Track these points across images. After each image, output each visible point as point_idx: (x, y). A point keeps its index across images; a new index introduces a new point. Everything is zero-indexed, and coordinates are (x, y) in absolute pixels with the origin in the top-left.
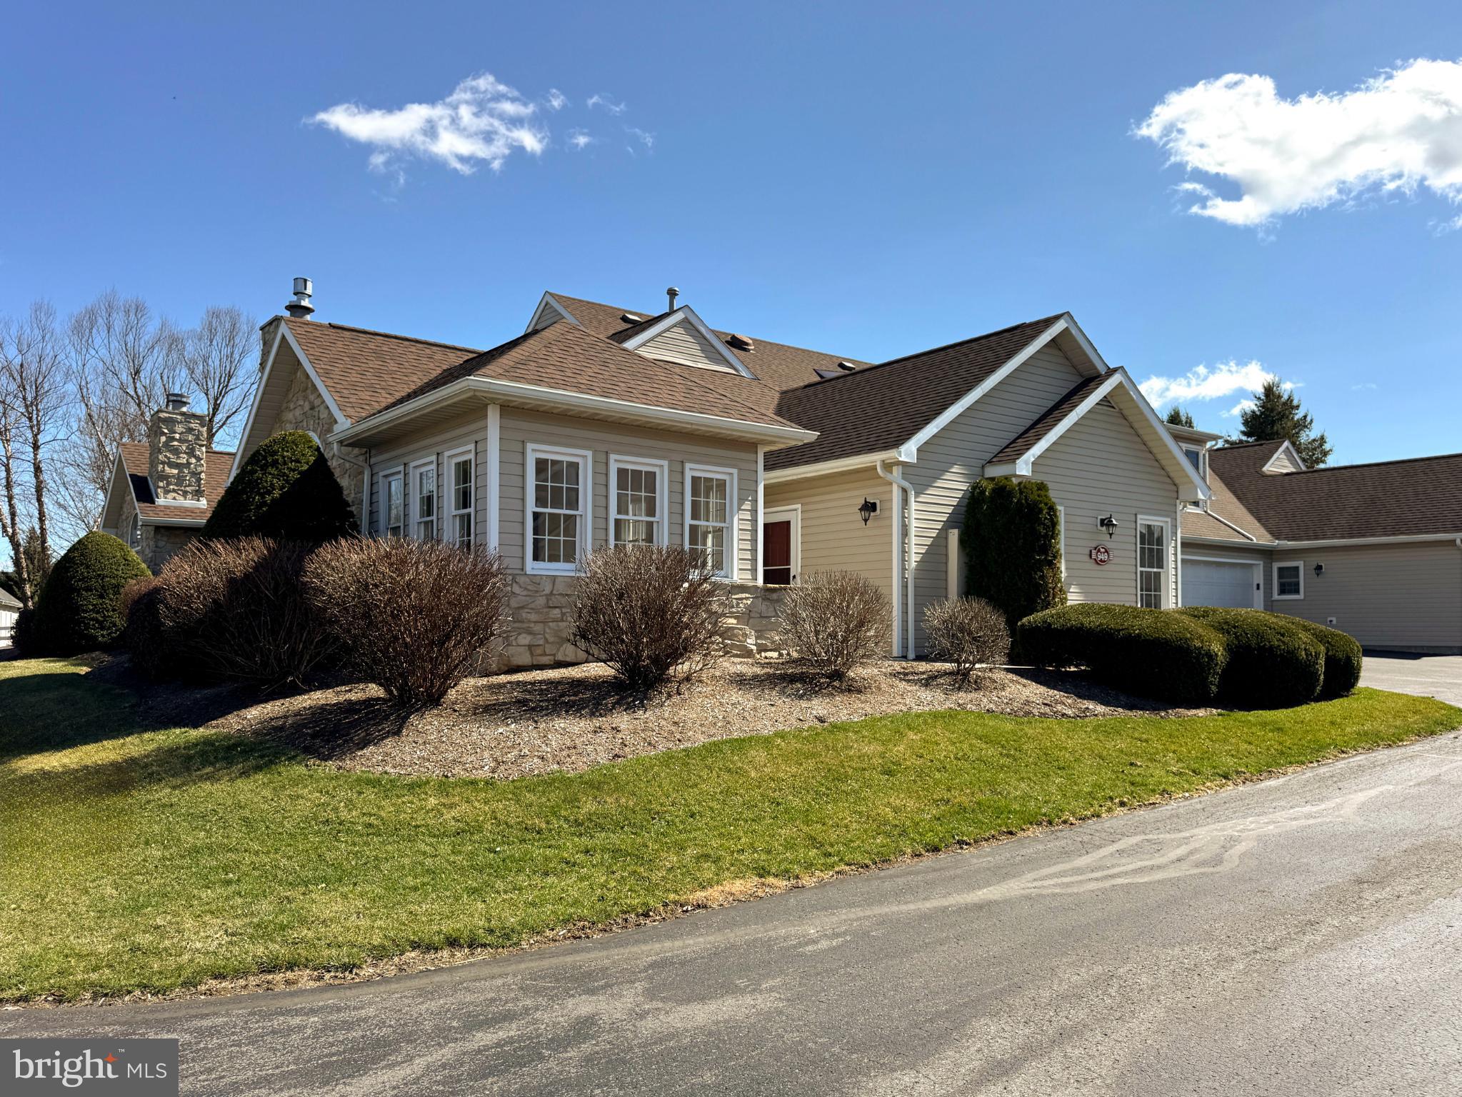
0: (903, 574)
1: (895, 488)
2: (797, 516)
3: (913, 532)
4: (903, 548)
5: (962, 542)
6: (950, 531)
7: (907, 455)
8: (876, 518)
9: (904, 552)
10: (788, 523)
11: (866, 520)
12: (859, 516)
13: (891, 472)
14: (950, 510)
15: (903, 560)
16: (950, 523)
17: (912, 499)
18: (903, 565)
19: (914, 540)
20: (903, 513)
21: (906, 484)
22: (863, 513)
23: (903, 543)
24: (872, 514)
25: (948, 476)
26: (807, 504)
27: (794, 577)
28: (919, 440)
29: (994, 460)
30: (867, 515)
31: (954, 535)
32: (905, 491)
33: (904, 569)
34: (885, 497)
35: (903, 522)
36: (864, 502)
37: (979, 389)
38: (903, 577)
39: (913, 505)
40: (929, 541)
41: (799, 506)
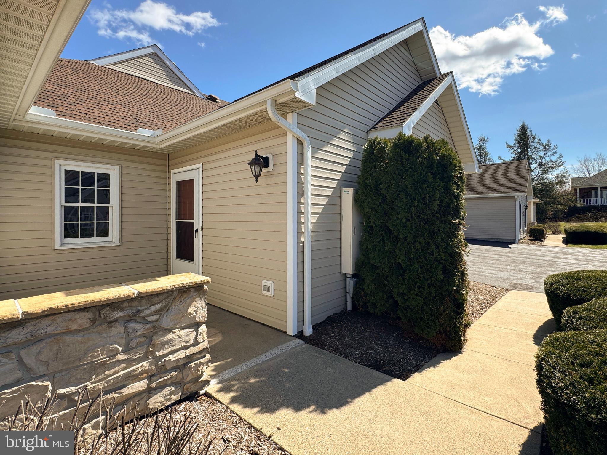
0: (299, 238)
1: (290, 138)
2: (199, 174)
3: (310, 190)
4: (299, 208)
5: (358, 201)
6: (344, 189)
7: (305, 93)
8: (269, 174)
9: (300, 213)
10: (193, 180)
11: (257, 177)
12: (248, 172)
13: (284, 116)
14: (343, 169)
15: (299, 223)
16: (344, 182)
17: (308, 153)
18: (299, 228)
19: (311, 200)
20: (299, 168)
21: (303, 136)
22: (253, 168)
23: (299, 203)
24: (264, 170)
25: (336, 142)
26: (207, 162)
27: (197, 231)
28: (317, 79)
29: (377, 126)
30: (258, 170)
31: (348, 195)
32: (300, 143)
33: (300, 232)
34: (279, 150)
35: (299, 179)
36: (254, 156)
37: (371, 49)
38: (299, 242)
39: (310, 162)
40: (325, 201)
41: (200, 165)
